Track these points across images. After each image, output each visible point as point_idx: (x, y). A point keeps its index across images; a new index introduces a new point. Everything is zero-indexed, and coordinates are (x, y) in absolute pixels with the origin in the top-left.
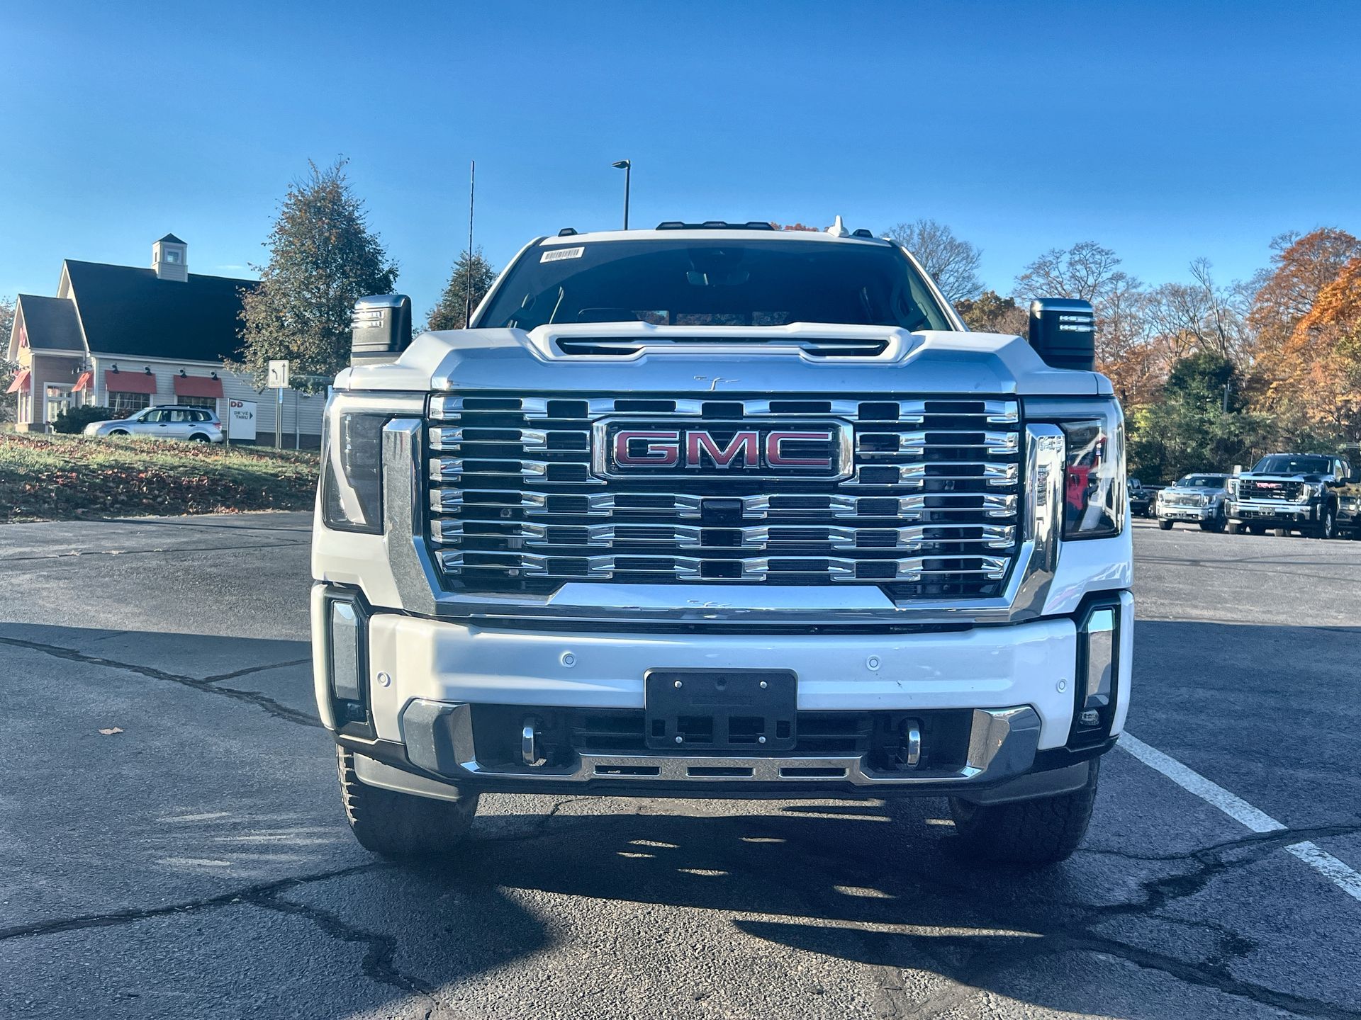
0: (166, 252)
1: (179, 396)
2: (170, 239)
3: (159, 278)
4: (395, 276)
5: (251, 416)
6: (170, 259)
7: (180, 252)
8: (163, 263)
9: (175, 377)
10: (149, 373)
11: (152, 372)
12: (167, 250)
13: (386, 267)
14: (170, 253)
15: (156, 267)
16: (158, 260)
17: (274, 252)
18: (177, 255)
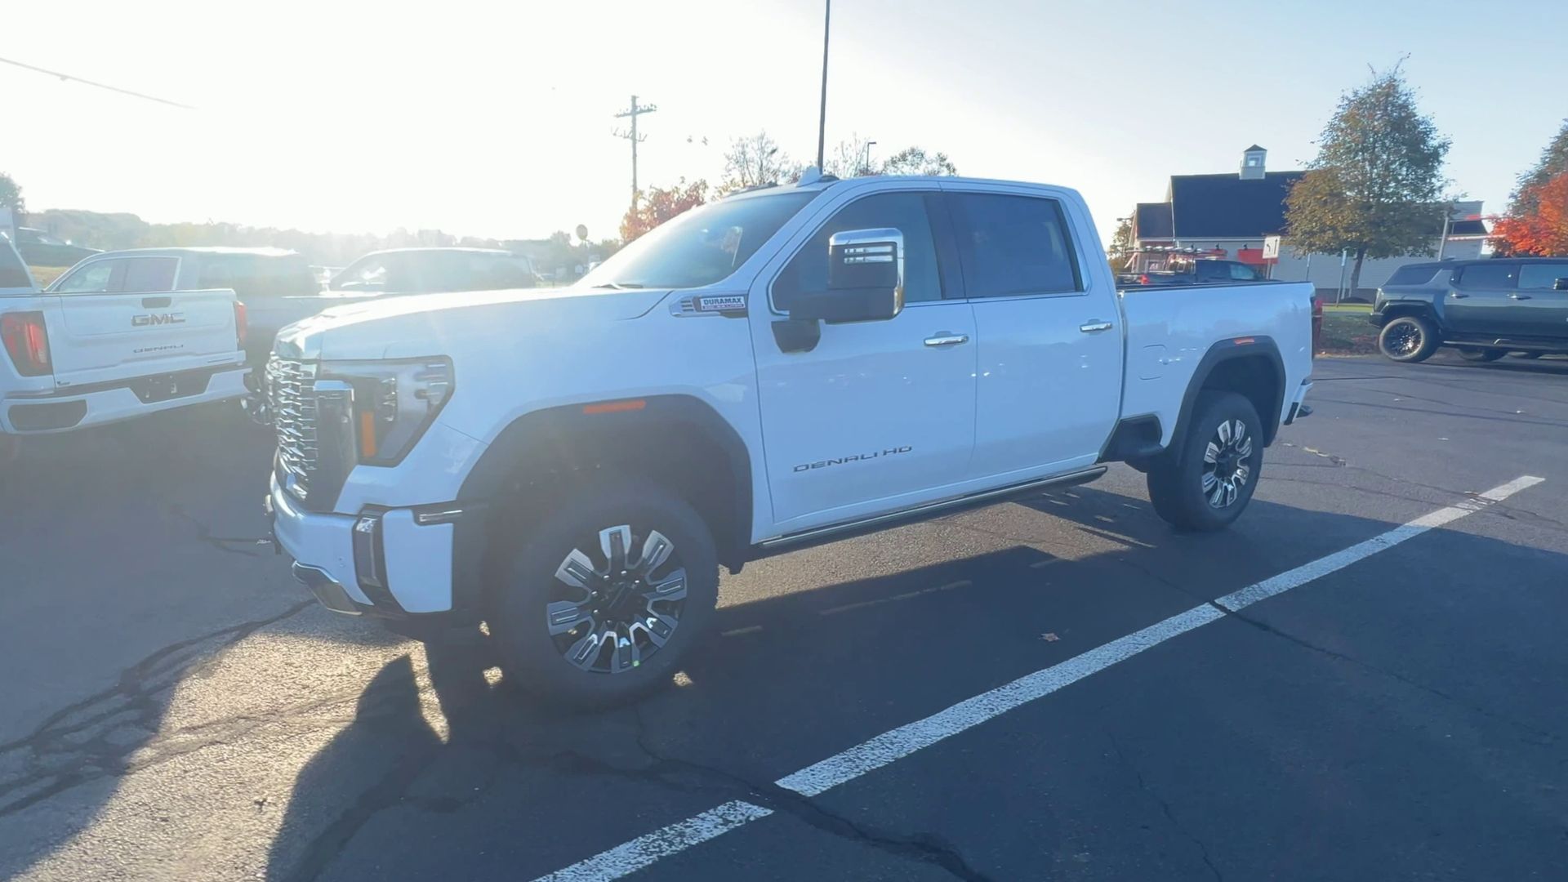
0: (1248, 159)
2: (1254, 148)
3: (1241, 178)
4: (1446, 151)
7: (1260, 157)
8: (1246, 168)
11: (1220, 248)
12: (1249, 157)
13: (1435, 143)
14: (1252, 159)
15: (1239, 172)
16: (1241, 166)
17: (1324, 147)
18: (1257, 159)
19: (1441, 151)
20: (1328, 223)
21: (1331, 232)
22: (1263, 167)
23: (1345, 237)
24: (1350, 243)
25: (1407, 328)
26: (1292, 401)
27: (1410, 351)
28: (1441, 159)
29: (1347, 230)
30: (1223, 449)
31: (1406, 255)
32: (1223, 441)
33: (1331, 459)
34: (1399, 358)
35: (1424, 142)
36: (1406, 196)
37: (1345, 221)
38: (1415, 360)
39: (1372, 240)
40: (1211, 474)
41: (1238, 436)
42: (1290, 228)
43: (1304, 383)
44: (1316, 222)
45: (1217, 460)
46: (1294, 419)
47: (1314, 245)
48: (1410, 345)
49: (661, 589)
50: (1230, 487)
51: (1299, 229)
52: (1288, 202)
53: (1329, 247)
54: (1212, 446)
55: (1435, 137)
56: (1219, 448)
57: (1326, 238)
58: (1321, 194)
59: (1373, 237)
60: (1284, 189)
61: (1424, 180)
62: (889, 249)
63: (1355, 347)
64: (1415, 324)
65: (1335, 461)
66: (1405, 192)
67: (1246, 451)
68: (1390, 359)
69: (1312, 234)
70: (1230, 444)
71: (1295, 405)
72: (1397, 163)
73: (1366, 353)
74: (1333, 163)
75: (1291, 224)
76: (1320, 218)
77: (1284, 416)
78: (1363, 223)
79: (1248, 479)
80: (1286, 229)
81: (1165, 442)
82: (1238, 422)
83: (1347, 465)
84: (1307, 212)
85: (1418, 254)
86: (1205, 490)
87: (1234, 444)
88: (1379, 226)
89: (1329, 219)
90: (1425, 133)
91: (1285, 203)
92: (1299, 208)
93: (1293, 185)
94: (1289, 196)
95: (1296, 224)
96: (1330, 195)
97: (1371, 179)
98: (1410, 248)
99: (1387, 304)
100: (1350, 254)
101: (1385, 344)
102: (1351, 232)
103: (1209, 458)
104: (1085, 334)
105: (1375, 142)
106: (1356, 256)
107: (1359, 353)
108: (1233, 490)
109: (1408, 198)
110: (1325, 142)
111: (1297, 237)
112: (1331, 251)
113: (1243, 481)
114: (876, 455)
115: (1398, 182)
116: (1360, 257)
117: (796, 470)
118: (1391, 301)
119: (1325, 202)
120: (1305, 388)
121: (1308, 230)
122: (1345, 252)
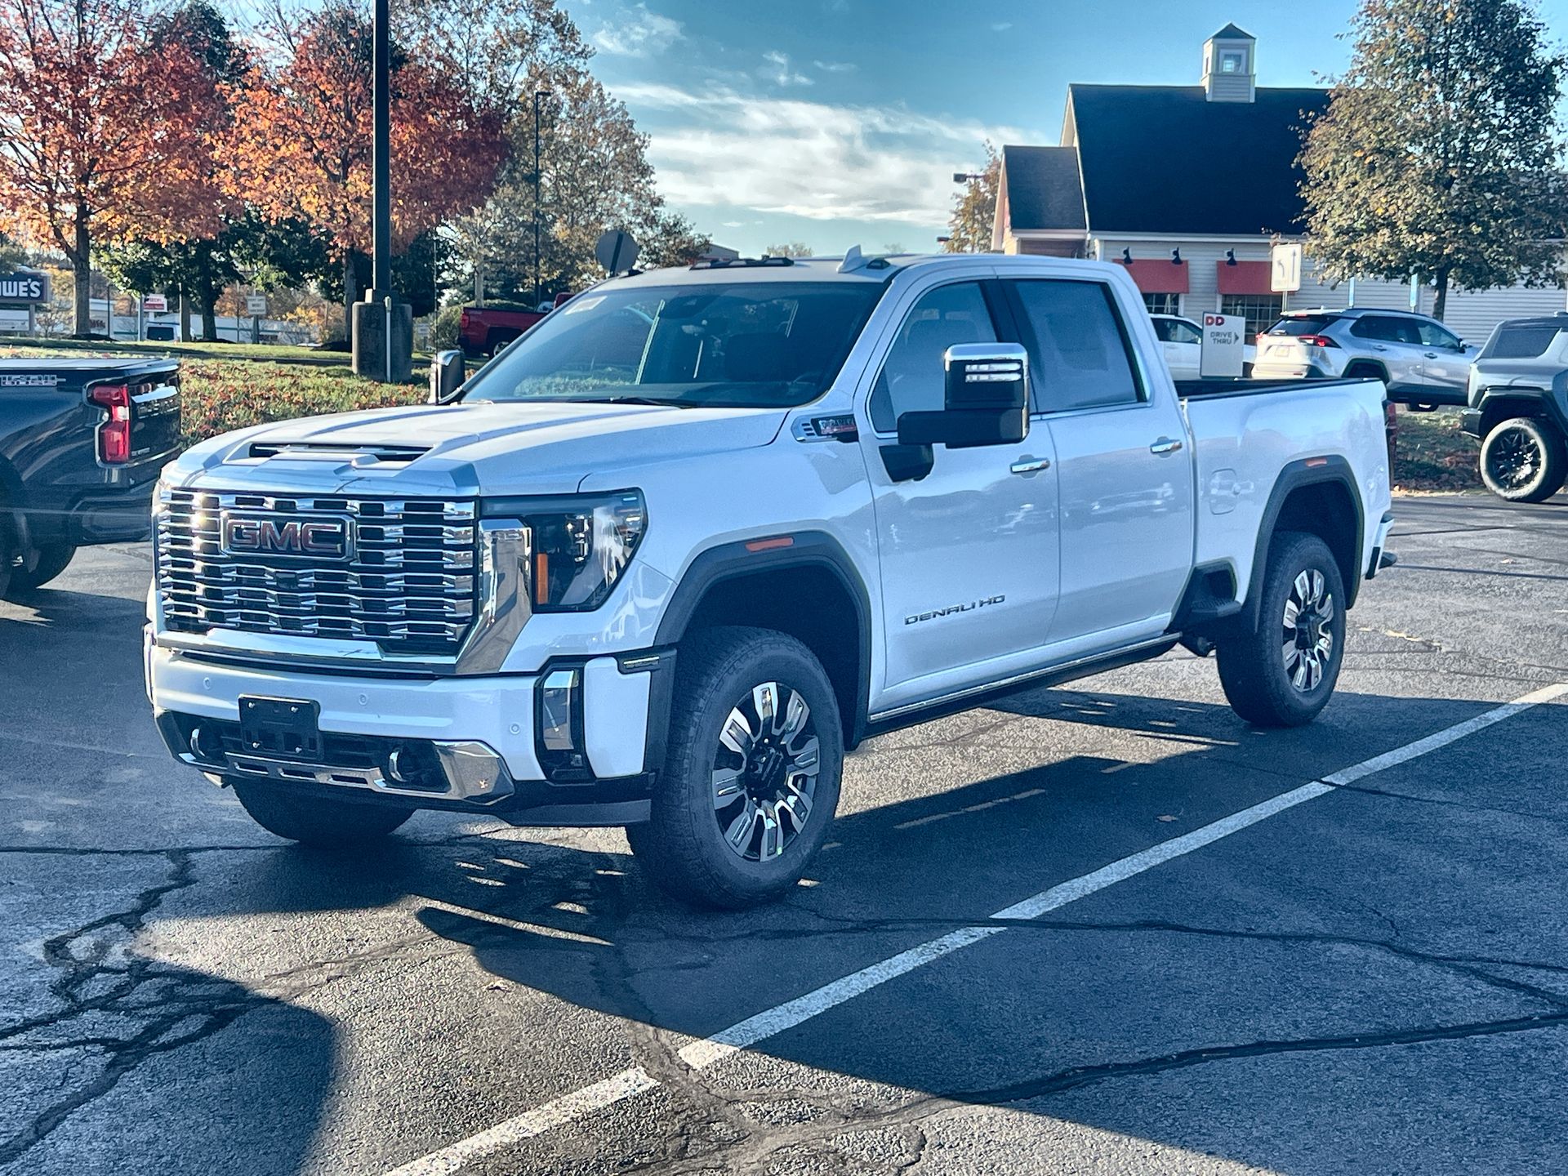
0: (1222, 56)
1: (1225, 296)
2: (1231, 33)
3: (1209, 99)
5: (1237, 338)
6: (1229, 66)
7: (1243, 52)
8: (1217, 75)
9: (1220, 264)
10: (1177, 261)
11: (1182, 258)
12: (1223, 52)
13: (1546, 55)
14: (1227, 57)
15: (1205, 83)
16: (1209, 71)
17: (1360, 48)
18: (1238, 58)
19: (1556, 70)
20: (1380, 212)
21: (1386, 231)
22: (1248, 76)
23: (1412, 243)
24: (1422, 256)
25: (1520, 437)
26: (1373, 545)
27: (1529, 479)
28: (1558, 87)
29: (1414, 229)
30: (1303, 610)
31: (1521, 283)
32: (1302, 598)
33: (1424, 643)
34: (1510, 494)
35: (1528, 51)
36: (1508, 161)
37: (1410, 209)
38: (1535, 498)
39: (1458, 250)
40: (1292, 643)
41: (1317, 592)
42: (1312, 220)
43: (1383, 521)
44: (1358, 207)
45: (1297, 624)
46: (1377, 571)
47: (1359, 258)
48: (1526, 470)
49: (800, 761)
50: (1313, 663)
51: (1329, 223)
52: (1306, 161)
53: (1385, 264)
54: (1290, 605)
55: (1544, 43)
56: (1299, 608)
57: (1379, 245)
58: (1362, 149)
59: (1462, 244)
60: (1296, 134)
61: (1535, 129)
62: (1016, 367)
63: (1445, 476)
64: (1531, 431)
65: (1428, 647)
66: (1507, 153)
67: (1327, 612)
68: (1499, 495)
69: (1351, 233)
70: (1309, 603)
71: (1376, 551)
72: (1489, 91)
73: (1464, 487)
74: (1378, 81)
75: (1313, 212)
76: (1365, 201)
77: (1365, 568)
78: (1441, 215)
79: (1332, 653)
80: (1306, 221)
81: (1241, 597)
82: (1316, 573)
83: (1443, 650)
84: (1340, 187)
85: (1539, 282)
86: (1287, 666)
87: (1314, 603)
88: (1468, 223)
89: (1379, 204)
90: (1529, 33)
91: (1299, 165)
92: (1327, 177)
93: (1312, 127)
94: (1307, 148)
95: (1323, 212)
96: (1378, 151)
97: (1448, 124)
98: (1525, 269)
99: (1487, 394)
100: (1424, 280)
101: (1489, 470)
102: (1420, 232)
103: (1289, 623)
104: (1157, 456)
105: (1448, 41)
106: (1434, 282)
107: (1453, 488)
108: (1317, 666)
109: (1513, 164)
110: (1360, 38)
111: (1327, 239)
112: (1392, 273)
113: (1327, 655)
114: (973, 607)
115: (1493, 131)
116: (1442, 287)
117: (907, 623)
118: (1493, 388)
119: (1372, 165)
120: (1386, 526)
121: (1345, 224)
122: (1415, 278)
